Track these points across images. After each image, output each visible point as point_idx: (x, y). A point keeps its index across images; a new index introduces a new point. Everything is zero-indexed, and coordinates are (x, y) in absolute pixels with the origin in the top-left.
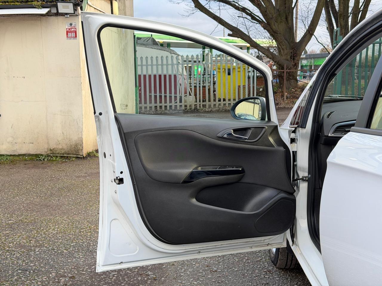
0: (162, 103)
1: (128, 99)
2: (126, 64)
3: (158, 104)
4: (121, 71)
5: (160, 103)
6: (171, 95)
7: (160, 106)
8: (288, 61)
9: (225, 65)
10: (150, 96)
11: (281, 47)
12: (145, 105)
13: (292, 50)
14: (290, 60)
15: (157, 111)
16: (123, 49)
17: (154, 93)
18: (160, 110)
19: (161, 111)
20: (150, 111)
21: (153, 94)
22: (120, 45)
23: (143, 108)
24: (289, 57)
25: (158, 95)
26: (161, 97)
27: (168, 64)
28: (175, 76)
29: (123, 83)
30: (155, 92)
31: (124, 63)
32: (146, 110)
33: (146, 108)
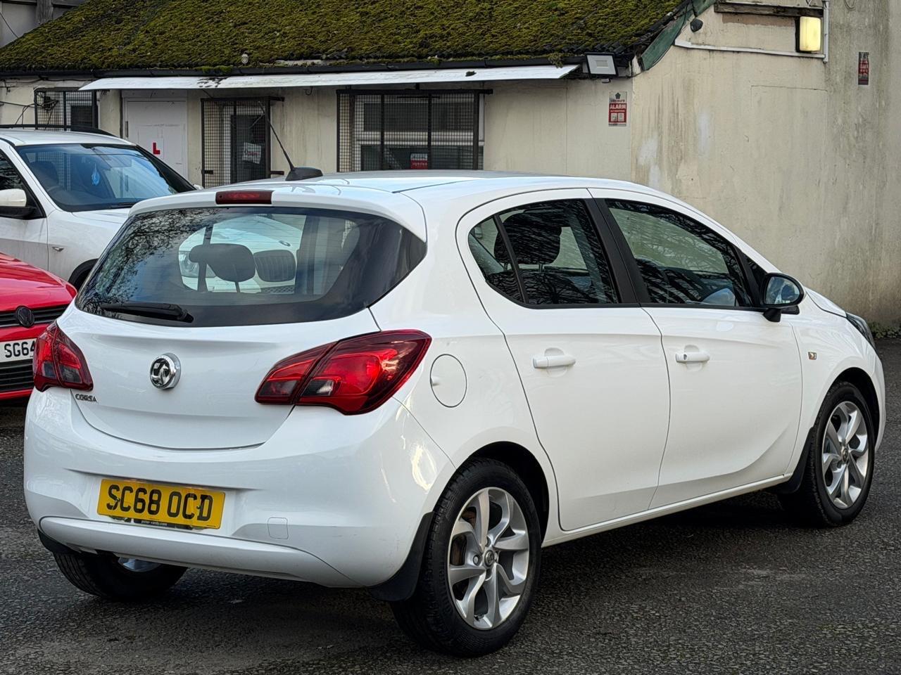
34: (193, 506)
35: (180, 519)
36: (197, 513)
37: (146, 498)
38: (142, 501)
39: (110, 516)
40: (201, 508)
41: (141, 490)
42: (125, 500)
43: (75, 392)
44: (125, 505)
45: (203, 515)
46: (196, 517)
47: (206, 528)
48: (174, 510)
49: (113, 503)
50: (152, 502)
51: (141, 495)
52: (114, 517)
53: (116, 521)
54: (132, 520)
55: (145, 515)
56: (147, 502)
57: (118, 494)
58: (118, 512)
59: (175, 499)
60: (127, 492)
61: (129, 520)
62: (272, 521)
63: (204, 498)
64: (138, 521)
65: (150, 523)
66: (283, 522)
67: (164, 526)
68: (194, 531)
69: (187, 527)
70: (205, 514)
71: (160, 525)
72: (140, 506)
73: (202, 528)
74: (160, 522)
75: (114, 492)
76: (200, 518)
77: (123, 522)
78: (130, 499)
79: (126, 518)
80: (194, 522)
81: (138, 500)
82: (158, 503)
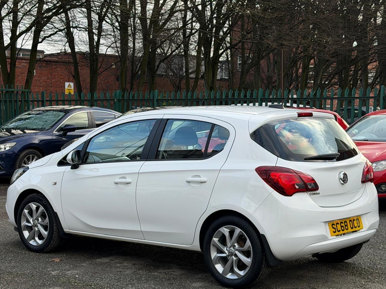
34: (355, 223)
35: (354, 229)
38: (343, 226)
39: (335, 236)
40: (357, 223)
41: (342, 223)
43: (309, 193)
44: (339, 230)
45: (359, 225)
46: (357, 226)
47: (361, 229)
48: (352, 227)
49: (334, 230)
50: (346, 226)
51: (342, 225)
52: (337, 236)
53: (338, 237)
54: (342, 234)
55: (345, 231)
56: (344, 226)
57: (335, 227)
58: (337, 233)
59: (351, 222)
60: (337, 225)
63: (357, 220)
64: (344, 234)
65: (348, 233)
67: (351, 233)
68: (358, 232)
73: (359, 230)
75: (333, 226)
77: (339, 236)
78: (339, 227)
80: (357, 228)
81: (342, 227)
82: (347, 225)
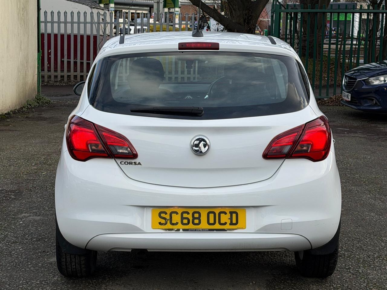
0: (77, 72)
1: (27, 66)
2: (25, 25)
3: (72, 73)
4: (19, 34)
5: (74, 71)
6: (89, 62)
7: (74, 76)
8: (241, 25)
9: (159, 26)
10: (62, 62)
11: (233, 7)
12: (56, 74)
13: (247, 12)
14: (243, 25)
15: (70, 82)
16: (23, 8)
17: (68, 59)
18: (75, 80)
19: (75, 82)
20: (61, 82)
21: (65, 60)
22: (19, 4)
23: (53, 77)
24: (242, 20)
25: (72, 60)
26: (75, 63)
27: (87, 22)
28: (95, 37)
29: (21, 47)
30: (69, 57)
31: (24, 25)
32: (56, 80)
33: (56, 77)
34: (225, 218)
35: (217, 226)
36: (229, 222)
37: (190, 217)
38: (187, 218)
39: (162, 229)
40: (231, 219)
41: (184, 213)
42: (173, 219)
44: (174, 222)
45: (233, 222)
46: (228, 224)
47: (236, 229)
48: (212, 221)
49: (163, 221)
51: (185, 216)
52: (166, 230)
53: (168, 231)
54: (181, 230)
55: (191, 226)
56: (191, 219)
58: (169, 226)
59: (211, 216)
61: (178, 230)
62: (283, 221)
63: (231, 213)
64: (186, 230)
65: (196, 230)
66: (290, 221)
67: (207, 231)
68: (228, 231)
69: (224, 230)
70: (234, 221)
71: (203, 230)
72: (185, 221)
73: (233, 229)
74: (203, 229)
75: (163, 215)
76: (231, 224)
77: (173, 231)
78: (176, 218)
79: (176, 229)
80: (227, 226)
81: (183, 218)
82: (199, 218)
